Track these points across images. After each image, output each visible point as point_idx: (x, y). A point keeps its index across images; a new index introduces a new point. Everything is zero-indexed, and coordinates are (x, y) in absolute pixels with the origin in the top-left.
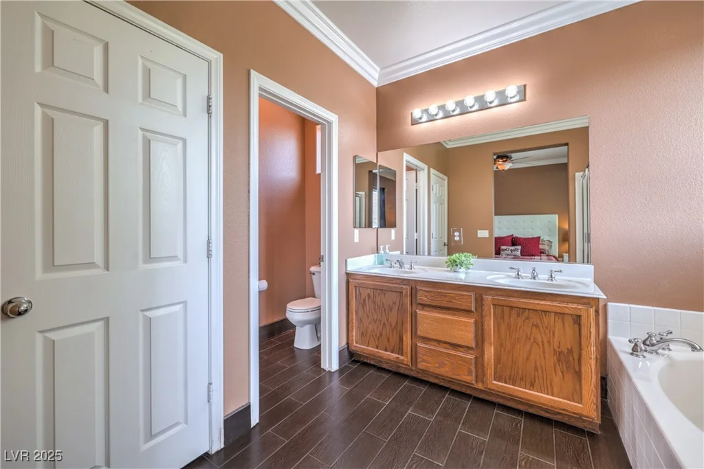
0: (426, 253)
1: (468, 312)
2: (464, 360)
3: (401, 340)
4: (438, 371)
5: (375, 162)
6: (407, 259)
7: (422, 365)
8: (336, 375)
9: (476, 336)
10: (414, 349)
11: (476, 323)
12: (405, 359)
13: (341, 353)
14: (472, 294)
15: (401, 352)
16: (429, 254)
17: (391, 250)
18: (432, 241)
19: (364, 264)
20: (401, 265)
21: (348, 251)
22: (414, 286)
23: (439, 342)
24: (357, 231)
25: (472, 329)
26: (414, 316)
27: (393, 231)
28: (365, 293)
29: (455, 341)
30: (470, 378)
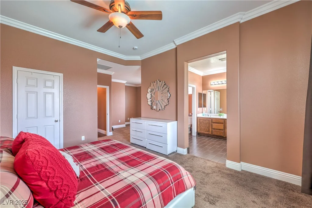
0: (213, 113)
1: (222, 123)
2: (222, 132)
3: (209, 130)
4: (217, 135)
5: (202, 93)
6: (210, 114)
7: (213, 134)
8: (195, 137)
9: (224, 127)
10: (212, 131)
11: (224, 125)
12: (210, 133)
13: (196, 132)
14: (223, 120)
15: (209, 132)
16: (214, 113)
17: (205, 113)
18: (215, 111)
19: (200, 115)
20: (208, 115)
21: (198, 113)
22: (212, 119)
23: (217, 129)
24: (199, 108)
25: (223, 126)
26: (212, 125)
27: (205, 108)
28: (201, 121)
29: (220, 129)
30: (223, 135)
